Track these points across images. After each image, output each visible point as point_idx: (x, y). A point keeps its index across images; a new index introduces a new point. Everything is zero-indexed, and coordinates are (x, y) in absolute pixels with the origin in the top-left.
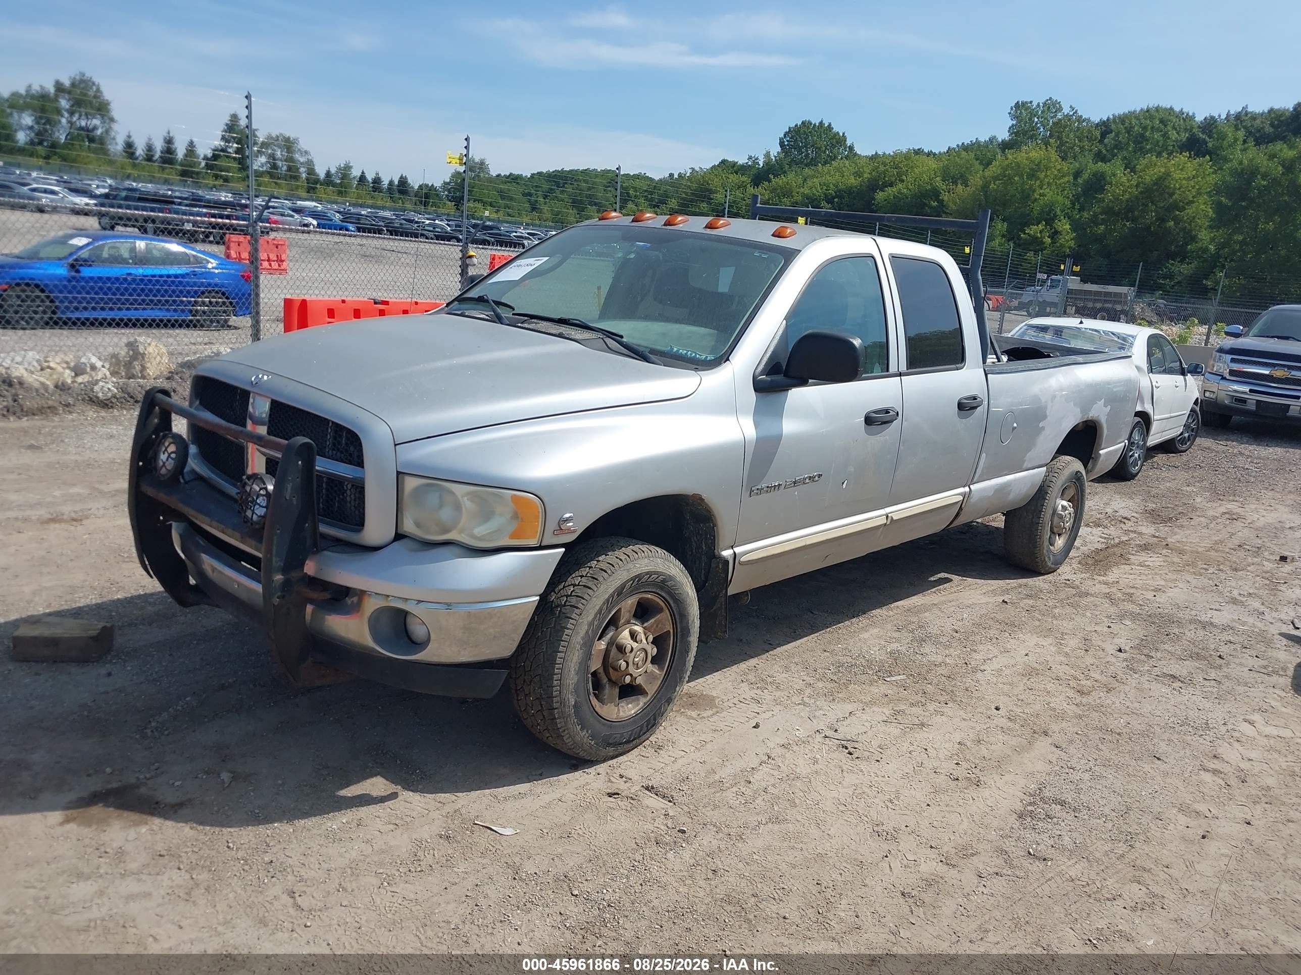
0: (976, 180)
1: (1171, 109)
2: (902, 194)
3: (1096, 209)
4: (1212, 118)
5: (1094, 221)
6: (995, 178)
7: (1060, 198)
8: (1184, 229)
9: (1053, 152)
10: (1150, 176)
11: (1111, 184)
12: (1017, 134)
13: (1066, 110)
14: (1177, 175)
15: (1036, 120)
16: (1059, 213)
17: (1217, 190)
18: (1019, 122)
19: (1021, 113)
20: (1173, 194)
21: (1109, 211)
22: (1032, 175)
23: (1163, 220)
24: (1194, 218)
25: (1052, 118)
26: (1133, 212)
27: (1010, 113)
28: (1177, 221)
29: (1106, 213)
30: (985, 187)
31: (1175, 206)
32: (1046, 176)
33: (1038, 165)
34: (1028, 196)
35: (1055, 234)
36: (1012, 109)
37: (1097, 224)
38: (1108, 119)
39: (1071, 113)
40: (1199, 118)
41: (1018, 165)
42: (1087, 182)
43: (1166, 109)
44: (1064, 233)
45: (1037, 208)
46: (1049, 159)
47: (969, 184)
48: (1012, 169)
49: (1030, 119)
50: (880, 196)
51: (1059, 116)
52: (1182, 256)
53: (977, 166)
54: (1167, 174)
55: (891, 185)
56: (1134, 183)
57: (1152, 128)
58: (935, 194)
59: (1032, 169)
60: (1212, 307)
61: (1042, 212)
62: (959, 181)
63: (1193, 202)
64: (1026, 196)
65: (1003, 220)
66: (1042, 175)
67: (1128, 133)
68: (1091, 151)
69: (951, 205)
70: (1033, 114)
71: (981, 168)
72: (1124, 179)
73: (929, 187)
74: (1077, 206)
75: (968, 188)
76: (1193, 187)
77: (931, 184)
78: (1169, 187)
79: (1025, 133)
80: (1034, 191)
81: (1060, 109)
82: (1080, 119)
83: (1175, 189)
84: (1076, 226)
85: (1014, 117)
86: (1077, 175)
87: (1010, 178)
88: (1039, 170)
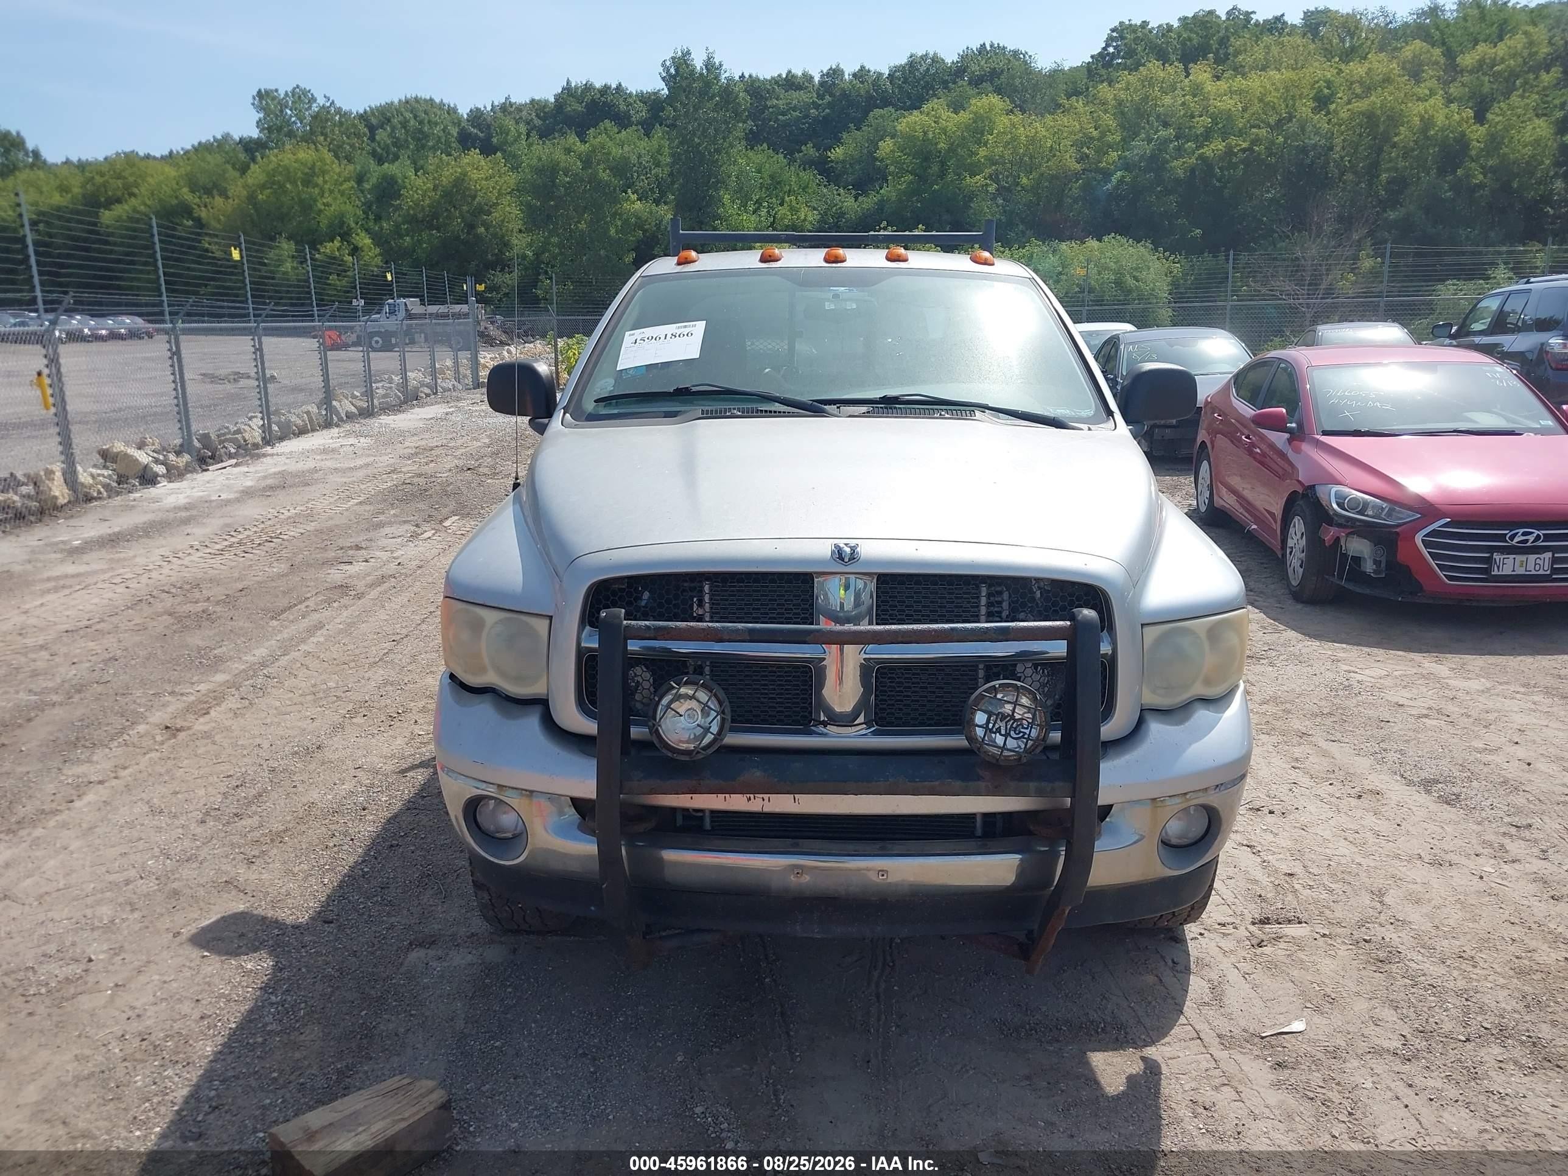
0: (238, 188)
1: (431, 100)
2: (138, 212)
3: (396, 217)
4: (478, 109)
5: (397, 233)
6: (263, 187)
7: (349, 207)
8: (495, 235)
9: (326, 152)
10: (448, 175)
11: (405, 187)
12: (270, 129)
13: (321, 101)
14: (475, 175)
15: (289, 112)
16: (353, 225)
17: (519, 190)
18: (267, 115)
19: (267, 103)
20: (474, 197)
21: (413, 220)
22: (307, 182)
23: (471, 227)
24: (503, 221)
25: (307, 110)
26: (438, 219)
27: (253, 104)
28: (484, 224)
29: (410, 223)
30: (251, 198)
31: (480, 211)
32: (325, 182)
33: (312, 168)
34: (311, 207)
35: (355, 251)
36: (254, 98)
37: (401, 236)
38: (365, 112)
39: (328, 104)
40: (464, 111)
41: (286, 168)
42: (376, 187)
43: (425, 100)
44: (366, 249)
45: (324, 223)
46: (322, 160)
47: (230, 194)
48: (280, 174)
49: (281, 111)
50: (107, 217)
51: (315, 108)
52: (504, 265)
53: (232, 173)
54: (465, 174)
55: (119, 201)
56: (430, 185)
57: (429, 122)
58: (186, 210)
59: (306, 174)
60: (551, 318)
61: (330, 226)
62: (215, 192)
63: (497, 204)
64: (307, 207)
65: (289, 238)
66: (320, 181)
67: (405, 128)
68: (363, 149)
69: (213, 223)
70: (283, 105)
71: (237, 174)
72: (419, 182)
73: (174, 202)
74: (371, 217)
75: (230, 201)
76: (493, 188)
77: (177, 197)
78: (469, 189)
79: (279, 129)
80: (315, 201)
81: (313, 99)
82: (339, 111)
83: (476, 191)
84: (378, 239)
85: (260, 108)
86: (360, 179)
87: (282, 186)
88: (314, 174)
